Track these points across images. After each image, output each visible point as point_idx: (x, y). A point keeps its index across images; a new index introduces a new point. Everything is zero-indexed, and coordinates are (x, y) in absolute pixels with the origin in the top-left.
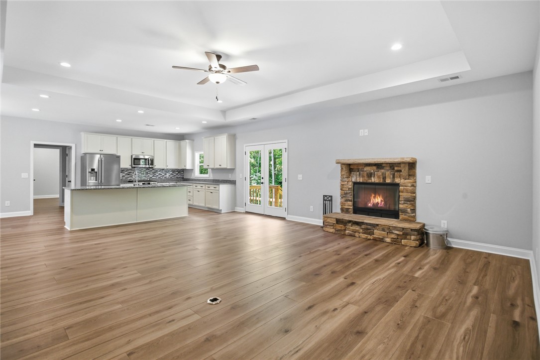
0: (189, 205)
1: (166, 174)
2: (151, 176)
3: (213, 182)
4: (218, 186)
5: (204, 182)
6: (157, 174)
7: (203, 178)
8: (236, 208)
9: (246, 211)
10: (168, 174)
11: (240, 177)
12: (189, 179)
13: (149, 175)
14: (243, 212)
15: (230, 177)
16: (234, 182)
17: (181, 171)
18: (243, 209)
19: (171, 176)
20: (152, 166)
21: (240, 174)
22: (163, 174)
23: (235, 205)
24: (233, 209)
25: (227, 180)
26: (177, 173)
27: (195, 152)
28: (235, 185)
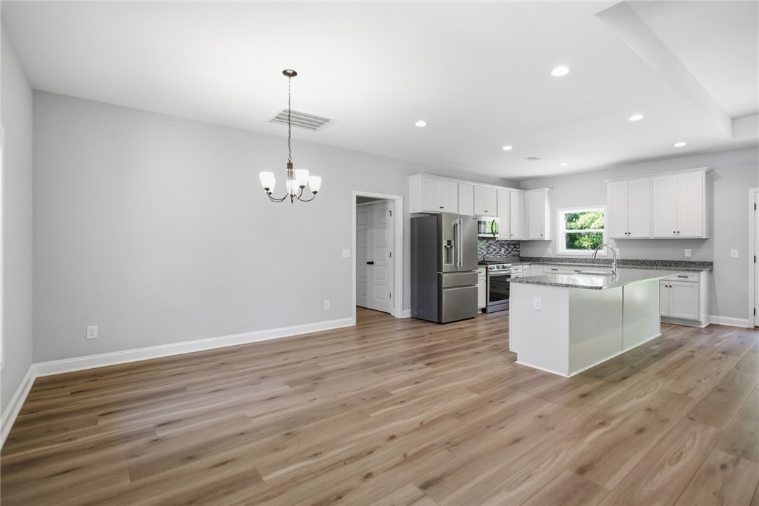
0: (662, 318)
1: (500, 251)
2: (485, 253)
3: (624, 264)
4: (696, 274)
5: (593, 263)
6: (491, 250)
7: (587, 258)
8: (712, 316)
9: (756, 327)
10: (503, 250)
11: (732, 256)
12: (538, 258)
13: (482, 251)
14: (749, 329)
15: (690, 255)
16: (708, 265)
17: (516, 244)
18: (746, 320)
19: (506, 252)
20: (496, 236)
21: (732, 250)
22: (498, 250)
23: (711, 310)
24: (708, 319)
25: (678, 262)
26: (512, 247)
27: (557, 210)
28: (711, 271)
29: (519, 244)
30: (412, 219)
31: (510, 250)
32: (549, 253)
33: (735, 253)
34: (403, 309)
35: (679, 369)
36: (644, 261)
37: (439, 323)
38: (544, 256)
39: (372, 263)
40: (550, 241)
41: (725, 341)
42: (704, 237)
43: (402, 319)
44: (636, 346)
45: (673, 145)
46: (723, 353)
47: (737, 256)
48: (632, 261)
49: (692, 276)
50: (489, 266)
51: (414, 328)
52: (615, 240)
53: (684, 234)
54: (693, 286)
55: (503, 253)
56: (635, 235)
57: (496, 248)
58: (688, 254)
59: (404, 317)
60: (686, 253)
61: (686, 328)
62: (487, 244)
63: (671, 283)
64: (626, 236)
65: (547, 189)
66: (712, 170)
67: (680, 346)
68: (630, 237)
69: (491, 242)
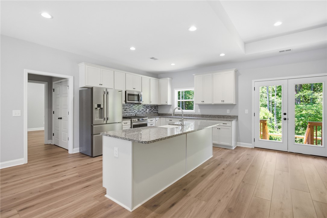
1: (146, 110)
2: (136, 112)
3: (202, 117)
4: (230, 122)
5: (189, 116)
6: (141, 110)
7: (187, 114)
8: (238, 143)
9: (255, 147)
10: (148, 110)
11: (246, 113)
12: (166, 114)
13: (135, 110)
14: (252, 148)
15: (229, 113)
16: (236, 117)
17: (156, 107)
18: (251, 144)
19: (150, 111)
20: (141, 102)
21: (246, 110)
22: (145, 110)
23: (237, 140)
24: (236, 144)
25: (224, 116)
26: (154, 108)
27: (174, 89)
28: (237, 120)
29: (158, 107)
30: (80, 91)
31: (152, 110)
32: (171, 111)
33: (247, 111)
34: (73, 148)
35: (212, 187)
36: (210, 115)
37: (92, 157)
38: (168, 113)
39: (61, 118)
40: (171, 105)
41: (241, 158)
42: (234, 104)
43: (73, 154)
44: (196, 168)
45: (219, 55)
46: (238, 169)
47: (247, 113)
48: (205, 115)
49: (229, 123)
50: (132, 119)
51: (74, 161)
52: (198, 105)
53: (226, 102)
54: (229, 129)
55: (148, 111)
56: (206, 103)
57: (143, 109)
58: (228, 112)
59: (73, 153)
60: (227, 111)
61: (226, 150)
62: (138, 107)
63: (220, 127)
64: (202, 103)
65: (168, 78)
66: (238, 71)
67: (219, 165)
68: (204, 103)
69: (140, 105)
